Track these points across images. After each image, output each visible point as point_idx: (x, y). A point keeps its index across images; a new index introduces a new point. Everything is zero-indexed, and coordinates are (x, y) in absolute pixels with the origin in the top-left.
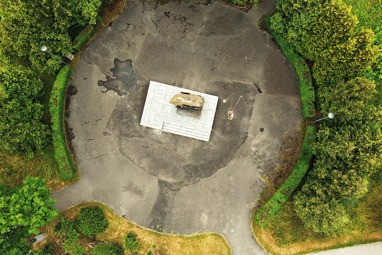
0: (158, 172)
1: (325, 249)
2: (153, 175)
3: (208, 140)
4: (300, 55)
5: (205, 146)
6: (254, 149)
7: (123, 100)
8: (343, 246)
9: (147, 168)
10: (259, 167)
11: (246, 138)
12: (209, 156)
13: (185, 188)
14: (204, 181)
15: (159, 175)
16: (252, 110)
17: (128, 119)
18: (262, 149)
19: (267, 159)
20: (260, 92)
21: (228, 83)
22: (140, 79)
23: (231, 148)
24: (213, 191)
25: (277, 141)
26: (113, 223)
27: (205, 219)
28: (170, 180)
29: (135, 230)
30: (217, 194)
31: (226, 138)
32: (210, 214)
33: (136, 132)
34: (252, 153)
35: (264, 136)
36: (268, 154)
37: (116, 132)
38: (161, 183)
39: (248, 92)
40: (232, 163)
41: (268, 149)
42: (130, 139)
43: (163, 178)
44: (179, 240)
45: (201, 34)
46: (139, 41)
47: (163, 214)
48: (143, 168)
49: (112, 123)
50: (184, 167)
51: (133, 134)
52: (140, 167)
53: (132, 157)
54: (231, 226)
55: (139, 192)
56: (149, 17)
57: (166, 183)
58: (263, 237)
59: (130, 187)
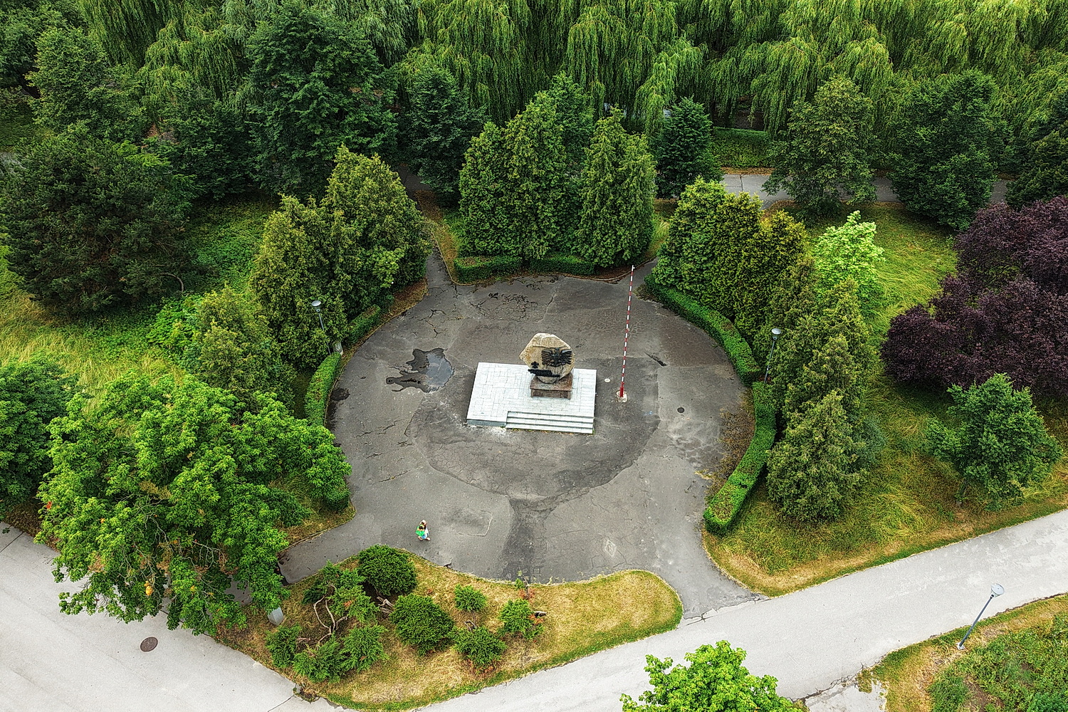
0: (508, 488)
2: (499, 493)
3: (591, 432)
5: (587, 441)
6: (675, 437)
7: (433, 397)
10: (692, 461)
11: (657, 423)
12: (599, 455)
13: (562, 505)
14: (596, 492)
15: (510, 492)
16: (656, 387)
17: (443, 420)
18: (690, 436)
19: (702, 448)
20: (663, 365)
21: (608, 360)
22: (460, 368)
23: (634, 439)
24: (618, 504)
25: (712, 423)
26: (425, 580)
27: (611, 549)
28: (533, 497)
29: (475, 586)
30: (626, 507)
31: (620, 427)
32: (620, 540)
33: (459, 435)
34: (674, 442)
35: (688, 417)
36: (703, 441)
37: (423, 440)
38: (515, 503)
39: (643, 366)
40: (642, 460)
41: (699, 433)
42: (449, 446)
43: (519, 496)
44: (567, 592)
45: (551, 311)
46: (453, 328)
47: (528, 552)
48: (479, 485)
49: (414, 428)
50: (556, 476)
51: (454, 438)
52: (472, 484)
53: (456, 471)
54: (666, 555)
55: (474, 523)
56: (466, 302)
57: (525, 502)
58: (734, 562)
59: (455, 517)
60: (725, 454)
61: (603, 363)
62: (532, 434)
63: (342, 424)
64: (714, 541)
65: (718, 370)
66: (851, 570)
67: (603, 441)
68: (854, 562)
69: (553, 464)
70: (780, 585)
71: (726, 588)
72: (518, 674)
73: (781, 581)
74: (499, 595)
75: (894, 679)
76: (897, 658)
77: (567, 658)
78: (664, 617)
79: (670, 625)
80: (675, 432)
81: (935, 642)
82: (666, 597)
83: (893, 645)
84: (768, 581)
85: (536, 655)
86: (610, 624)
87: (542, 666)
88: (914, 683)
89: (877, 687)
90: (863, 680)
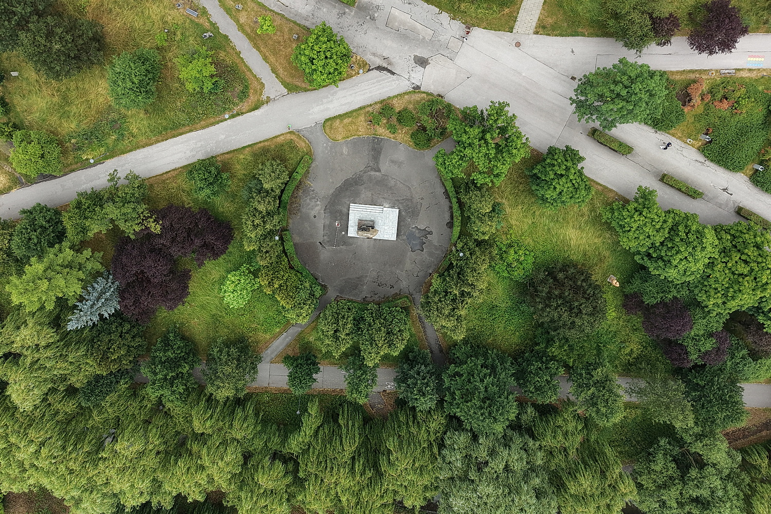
0: (382, 177)
1: (260, 142)
2: (385, 175)
3: (351, 204)
4: (298, 272)
5: (352, 200)
6: (319, 203)
7: (413, 224)
8: (249, 146)
9: (390, 179)
10: (313, 191)
11: (325, 210)
12: (348, 193)
13: (362, 169)
15: (381, 175)
16: (324, 230)
17: (408, 211)
18: (313, 203)
19: (309, 197)
20: (320, 242)
22: (404, 240)
23: (334, 201)
24: (342, 170)
25: (304, 210)
26: (407, 138)
27: (345, 150)
28: (372, 173)
29: (392, 136)
30: (339, 168)
31: (340, 207)
32: (342, 154)
33: (402, 203)
34: (319, 200)
35: (313, 213)
36: (308, 200)
37: (415, 201)
38: (379, 171)
39: (328, 242)
40: (331, 191)
41: (309, 204)
42: (405, 197)
43: (377, 173)
44: (360, 133)
45: (366, 276)
46: (408, 265)
47: (374, 149)
48: (393, 179)
49: (419, 207)
50: (364, 183)
51: (403, 201)
52: (395, 179)
53: (401, 185)
54: (326, 148)
55: (392, 162)
56: (404, 283)
57: (376, 171)
58: (303, 145)
59: (399, 164)
60: (300, 194)
61: (345, 243)
62: (373, 203)
63: (447, 208)
64: (309, 153)
65: (297, 239)
66: (264, 141)
67: (346, 200)
68: (262, 144)
69: (365, 188)
70: (289, 135)
71: (307, 134)
72: (376, 103)
73: (289, 137)
74: (382, 131)
75: (258, 100)
76: (256, 108)
77: (361, 108)
78: (328, 123)
79: (327, 120)
80: (319, 205)
81: (242, 113)
82: (328, 131)
83: (256, 112)
84: (293, 137)
85: (370, 109)
86: (346, 121)
87: (368, 106)
88: (252, 98)
89: (264, 98)
90: (268, 100)
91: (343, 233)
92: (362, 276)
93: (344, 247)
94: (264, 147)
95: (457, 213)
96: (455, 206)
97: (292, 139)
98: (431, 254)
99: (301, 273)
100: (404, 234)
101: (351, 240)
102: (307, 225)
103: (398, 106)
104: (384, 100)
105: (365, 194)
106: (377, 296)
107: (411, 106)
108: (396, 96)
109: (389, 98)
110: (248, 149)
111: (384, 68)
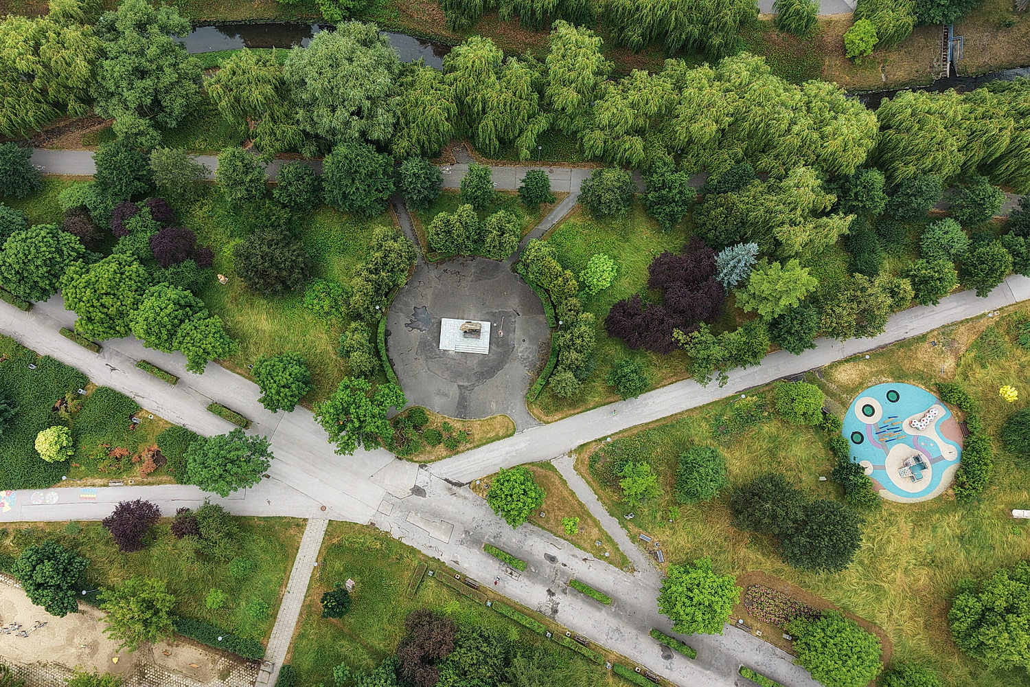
0: (457, 380)
1: (578, 413)
2: (454, 382)
3: (487, 353)
4: (540, 286)
5: (486, 357)
6: (520, 355)
7: (424, 334)
8: (589, 410)
9: (448, 378)
10: (526, 366)
11: (514, 348)
12: (490, 364)
13: (477, 388)
14: (489, 382)
15: (458, 382)
16: (515, 328)
17: (430, 347)
18: (526, 354)
19: (530, 360)
20: (519, 315)
21: (496, 313)
22: (434, 318)
23: (504, 356)
24: (497, 387)
25: (535, 347)
26: (431, 418)
27: (494, 406)
28: (466, 384)
29: (447, 420)
30: (500, 388)
31: (499, 350)
32: (497, 402)
33: (437, 355)
34: (520, 357)
35: (526, 344)
36: (531, 356)
37: (423, 357)
38: (459, 387)
39: (510, 316)
40: (507, 366)
41: (530, 352)
42: (434, 360)
43: (461, 384)
44: (478, 422)
45: (471, 281)
46: (429, 293)
47: (465, 407)
48: (446, 379)
49: (419, 351)
50: (474, 374)
51: (435, 356)
52: (444, 378)
53: (437, 372)
54: (512, 408)
55: (446, 395)
56: (433, 275)
57: (463, 386)
58: (535, 411)
59: (439, 393)
60: (539, 363)
61: (494, 314)
62: (465, 355)
63: (391, 349)
64: (529, 404)
65: (541, 318)
66: (575, 414)
67: (492, 357)
68: (576, 411)
69: (473, 369)
70: (549, 420)
71: (531, 421)
72: (463, 452)
73: (550, 419)
74: (457, 425)
75: (580, 454)
76: (582, 446)
77: (478, 446)
78: (511, 432)
79: (511, 435)
80: (520, 353)
81: (596, 441)
82: (511, 425)
83: (581, 442)
84: (545, 418)
85: (469, 446)
86: (492, 434)
87: (471, 449)
88: (586, 455)
89: (574, 456)
90: (570, 453)
91: (495, 325)
92: (476, 281)
93: (494, 311)
94: (574, 408)
95: (381, 345)
96: (383, 352)
97: (547, 416)
98: (407, 304)
99: (538, 285)
100: (433, 324)
101: (487, 318)
102: (532, 333)
103: (441, 449)
104: (455, 455)
105: (474, 363)
106: (461, 262)
107: (428, 448)
108: (443, 458)
109: (450, 456)
110: (591, 406)
111: (455, 485)
